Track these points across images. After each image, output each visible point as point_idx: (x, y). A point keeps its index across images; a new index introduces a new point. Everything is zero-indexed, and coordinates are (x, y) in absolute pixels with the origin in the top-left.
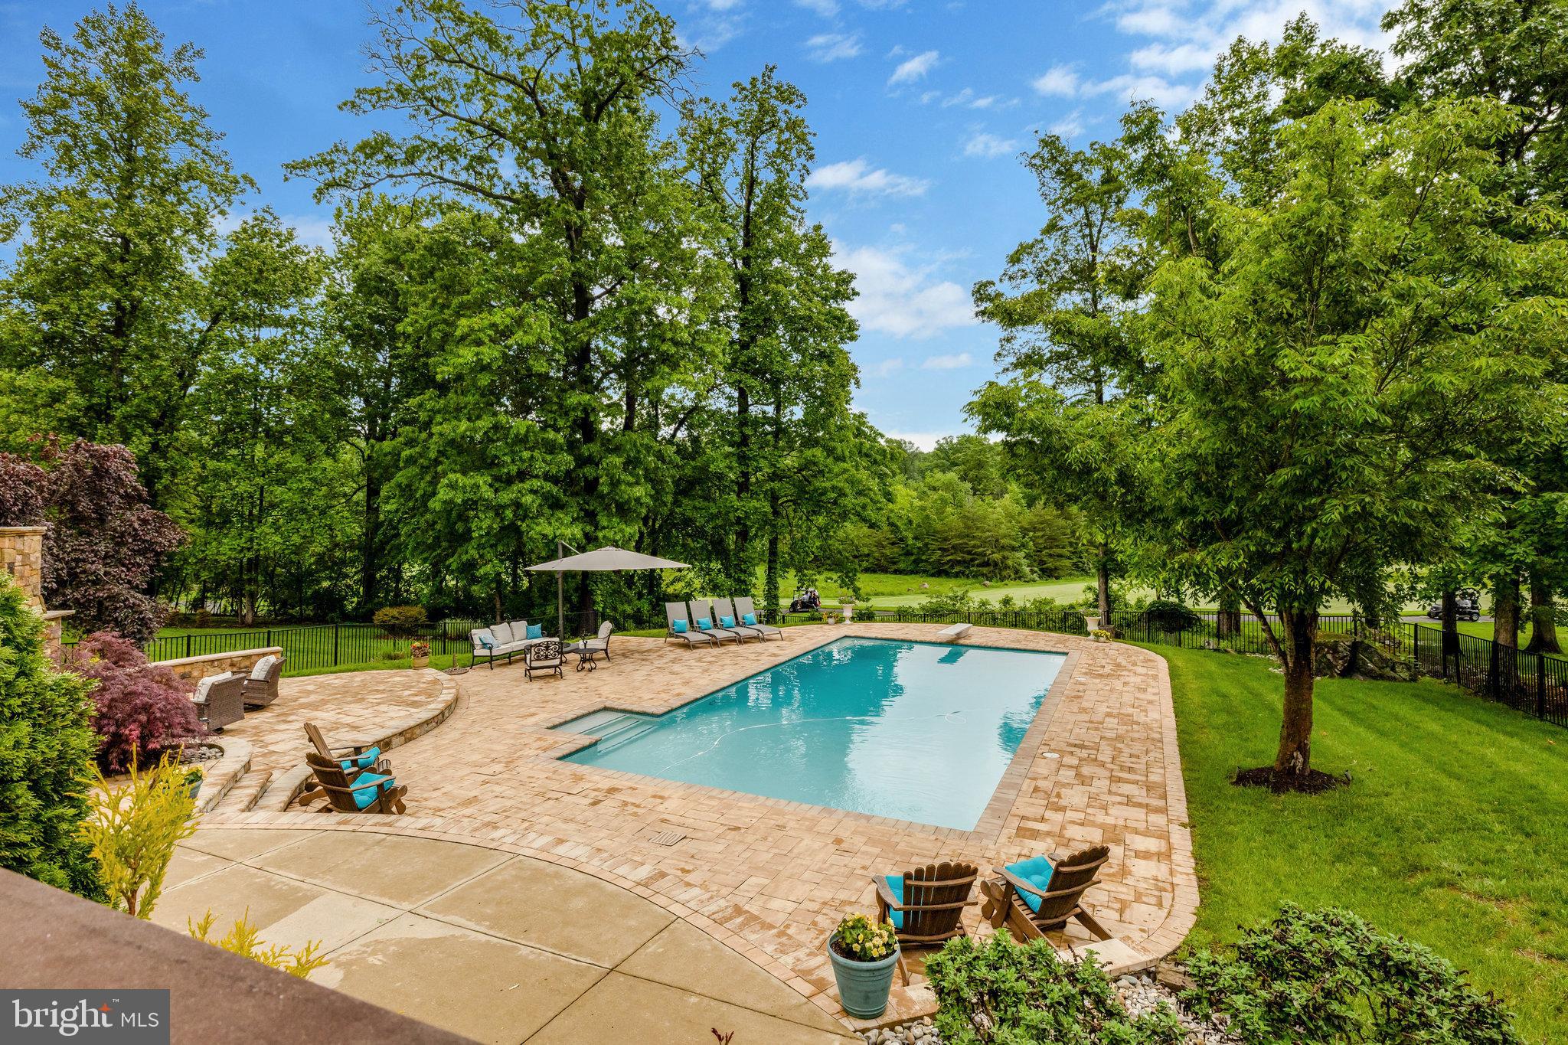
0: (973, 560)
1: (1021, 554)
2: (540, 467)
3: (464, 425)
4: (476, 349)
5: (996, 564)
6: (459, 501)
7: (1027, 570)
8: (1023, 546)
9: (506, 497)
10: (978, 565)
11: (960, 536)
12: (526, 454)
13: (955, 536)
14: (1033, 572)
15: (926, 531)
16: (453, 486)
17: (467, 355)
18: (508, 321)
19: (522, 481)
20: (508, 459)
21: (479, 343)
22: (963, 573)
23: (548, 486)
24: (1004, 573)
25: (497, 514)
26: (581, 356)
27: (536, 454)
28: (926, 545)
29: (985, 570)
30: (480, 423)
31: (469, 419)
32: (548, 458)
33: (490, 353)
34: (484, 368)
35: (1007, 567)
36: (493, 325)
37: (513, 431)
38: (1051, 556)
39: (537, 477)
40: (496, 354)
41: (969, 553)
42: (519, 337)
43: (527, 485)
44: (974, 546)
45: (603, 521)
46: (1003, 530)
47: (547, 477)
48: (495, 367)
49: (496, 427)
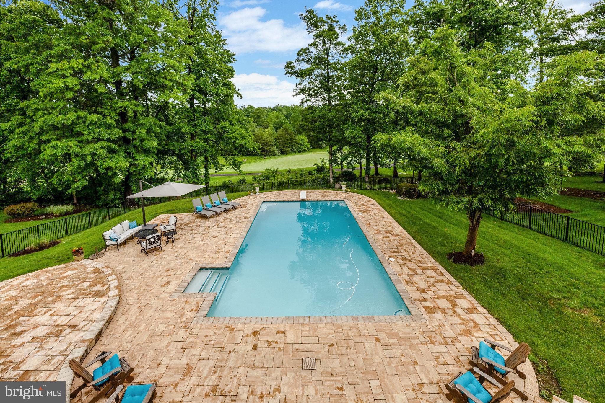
2: (105, 136)
4: (64, 80)
9: (87, 150)
12: (97, 130)
17: (59, 83)
18: (81, 66)
19: (95, 143)
20: (86, 133)
21: (64, 76)
23: (109, 144)
25: (83, 159)
27: (102, 129)
32: (109, 131)
33: (72, 82)
36: (72, 68)
37: (88, 121)
39: (104, 140)
40: (77, 83)
43: (99, 144)
45: (137, 157)
47: (108, 140)
48: (76, 89)
49: (78, 118)
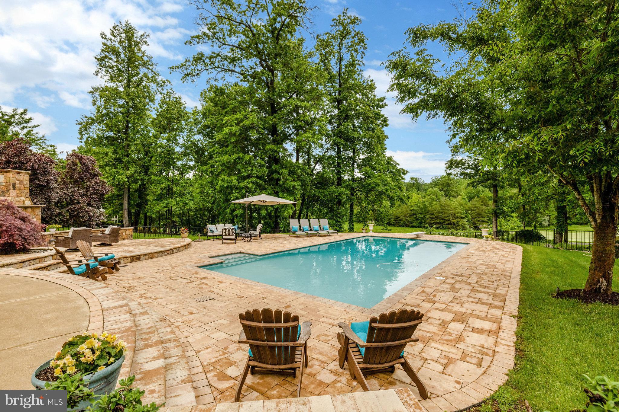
0: (444, 222)
1: (465, 220)
2: (255, 173)
3: (226, 157)
4: (230, 128)
5: (454, 224)
6: (226, 186)
7: (468, 226)
8: (466, 217)
9: (242, 184)
10: (447, 224)
11: (439, 213)
12: (250, 168)
13: (437, 213)
14: (470, 227)
15: (424, 210)
16: (223, 180)
17: (227, 130)
18: (242, 117)
19: (248, 178)
20: (243, 170)
21: (231, 125)
22: (440, 227)
23: (258, 180)
24: (458, 228)
25: (240, 191)
26: (273, 130)
27: (253, 168)
28: (425, 216)
29: (449, 226)
30: (232, 156)
31: (230, 156)
32: (258, 169)
33: (235, 129)
34: (234, 135)
35: (459, 225)
36: (237, 119)
37: (244, 160)
38: (478, 221)
39: (254, 177)
40: (237, 129)
41: (443, 219)
42: (246, 122)
43: (250, 180)
44: (445, 217)
46: (458, 210)
47: (258, 177)
48: (237, 134)
49: (239, 158)
